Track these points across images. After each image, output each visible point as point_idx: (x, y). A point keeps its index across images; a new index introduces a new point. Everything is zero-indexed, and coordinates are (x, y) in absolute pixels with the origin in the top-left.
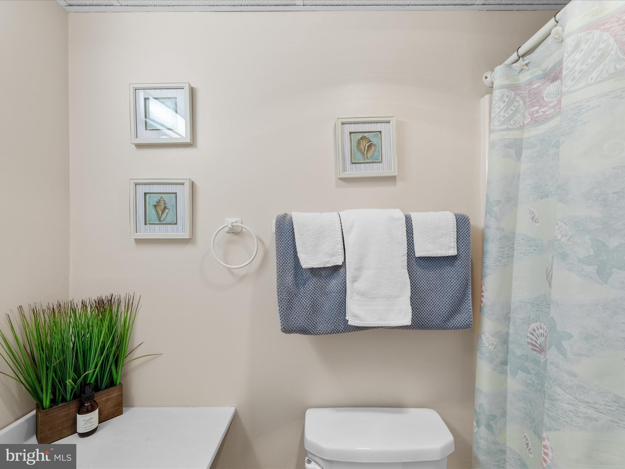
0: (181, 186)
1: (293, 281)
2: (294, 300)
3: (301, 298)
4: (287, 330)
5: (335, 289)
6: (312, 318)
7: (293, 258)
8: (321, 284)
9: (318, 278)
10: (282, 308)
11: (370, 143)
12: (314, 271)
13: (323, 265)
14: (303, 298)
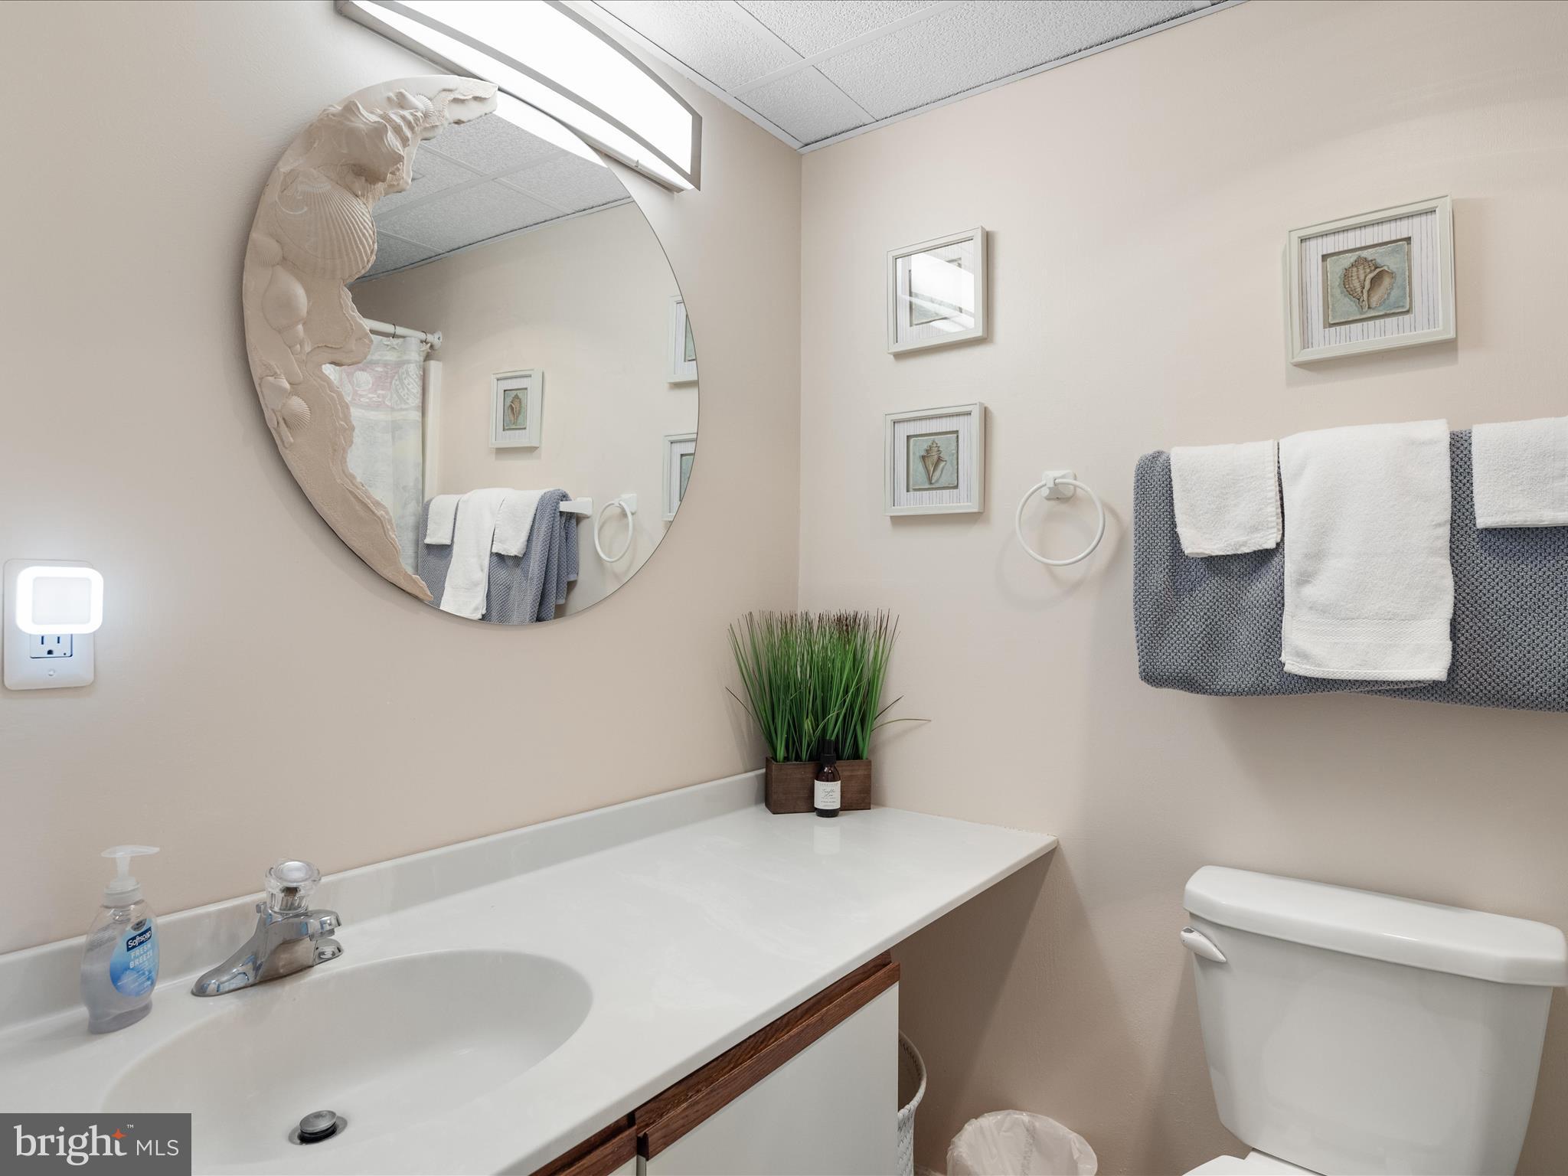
0: (966, 417)
1: (1167, 583)
2: (1168, 620)
3: (1184, 617)
4: (1153, 677)
5: (1260, 601)
6: (1207, 658)
7: (1168, 538)
8: (1229, 590)
9: (1223, 578)
10: (1141, 632)
11: (1378, 270)
12: (1215, 564)
13: (1232, 549)
14: (1187, 617)
